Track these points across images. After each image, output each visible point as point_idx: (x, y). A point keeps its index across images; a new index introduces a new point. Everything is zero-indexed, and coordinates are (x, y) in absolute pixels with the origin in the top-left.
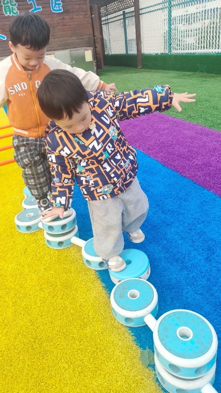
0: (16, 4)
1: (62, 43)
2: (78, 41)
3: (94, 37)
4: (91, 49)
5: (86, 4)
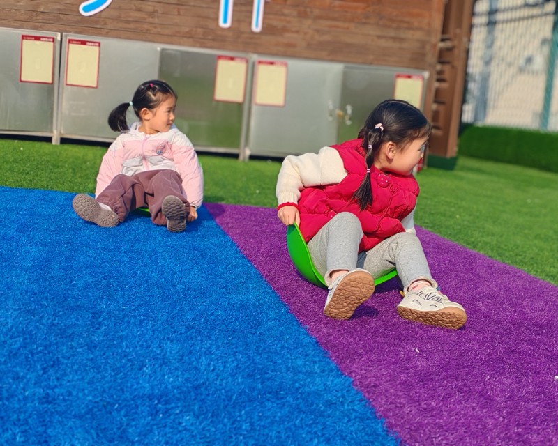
1: (326, 38)
2: (383, 43)
3: (443, 40)
4: (423, 78)
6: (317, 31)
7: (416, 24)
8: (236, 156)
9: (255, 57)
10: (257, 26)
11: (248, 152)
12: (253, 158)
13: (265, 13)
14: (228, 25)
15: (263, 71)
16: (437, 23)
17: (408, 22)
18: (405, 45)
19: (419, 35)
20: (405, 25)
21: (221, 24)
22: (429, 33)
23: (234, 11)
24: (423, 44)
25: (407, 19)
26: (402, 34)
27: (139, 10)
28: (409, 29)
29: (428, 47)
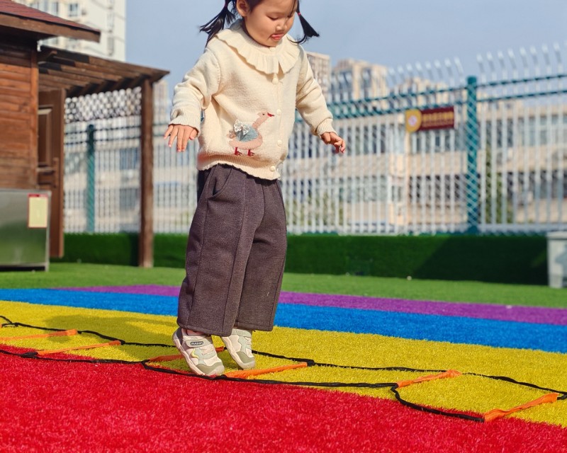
3: (40, 166)
4: (47, 196)
5: (30, 82)
7: (19, 155)
16: (34, 154)
17: (13, 153)
18: (13, 171)
19: (22, 163)
20: (11, 155)
22: (29, 161)
24: (25, 169)
25: (11, 151)
26: (9, 163)
28: (14, 158)
29: (29, 172)
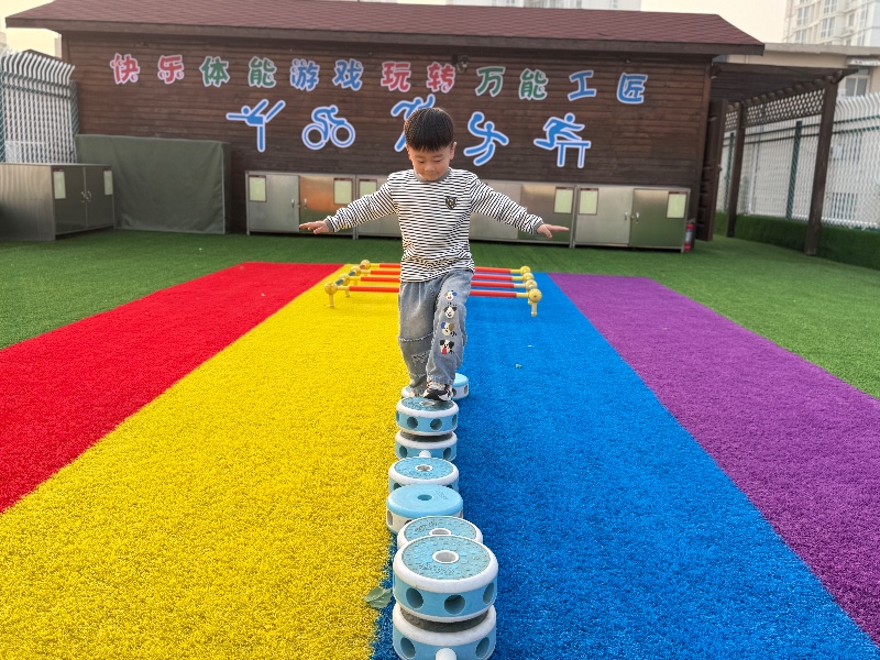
0: (544, 81)
1: (626, 169)
2: (663, 170)
4: (686, 193)
5: (702, 95)
6: (621, 165)
8: (567, 246)
9: (579, 186)
10: (581, 165)
11: (574, 244)
12: (577, 246)
13: (586, 157)
14: (563, 165)
15: (583, 193)
16: (700, 154)
18: (680, 171)
21: (559, 165)
23: (566, 157)
24: (691, 169)
26: (676, 163)
27: (509, 160)
